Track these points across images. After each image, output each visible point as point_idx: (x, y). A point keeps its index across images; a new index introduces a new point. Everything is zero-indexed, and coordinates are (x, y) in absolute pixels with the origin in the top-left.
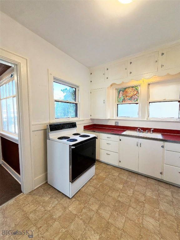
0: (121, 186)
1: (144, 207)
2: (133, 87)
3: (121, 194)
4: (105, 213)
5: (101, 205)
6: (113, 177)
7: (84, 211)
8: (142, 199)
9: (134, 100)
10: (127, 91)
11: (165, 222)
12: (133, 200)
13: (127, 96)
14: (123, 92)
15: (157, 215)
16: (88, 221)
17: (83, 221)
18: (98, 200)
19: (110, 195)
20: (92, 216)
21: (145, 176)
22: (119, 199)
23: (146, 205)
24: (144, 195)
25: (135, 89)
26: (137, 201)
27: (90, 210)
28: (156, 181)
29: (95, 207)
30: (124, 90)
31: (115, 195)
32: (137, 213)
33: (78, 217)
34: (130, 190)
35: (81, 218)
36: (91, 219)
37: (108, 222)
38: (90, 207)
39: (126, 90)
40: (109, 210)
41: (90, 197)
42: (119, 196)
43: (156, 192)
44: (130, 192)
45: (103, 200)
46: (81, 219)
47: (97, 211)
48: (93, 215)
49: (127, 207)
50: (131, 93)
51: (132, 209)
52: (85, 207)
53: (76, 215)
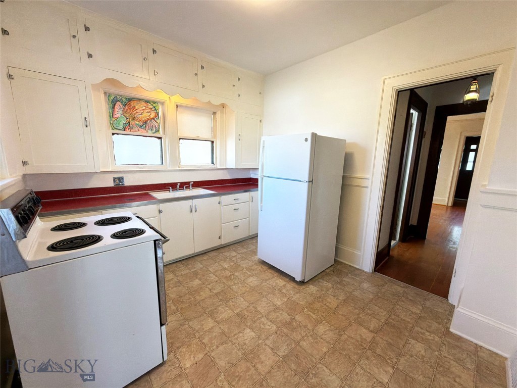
0: (197, 282)
1: (237, 276)
2: (147, 102)
3: (210, 286)
4: (225, 313)
5: (212, 315)
6: (172, 282)
7: (205, 341)
8: (228, 273)
9: (152, 130)
10: (134, 107)
11: (256, 272)
12: (224, 281)
13: (134, 119)
14: (125, 106)
15: (249, 273)
16: (225, 337)
17: (222, 344)
18: (200, 316)
19: (202, 298)
20: (221, 331)
21: (202, 254)
22: (215, 292)
23: (236, 274)
24: (224, 269)
25: (151, 107)
26: (228, 278)
27: (211, 330)
28: (215, 251)
29: (210, 323)
30: (129, 102)
31: (204, 294)
32: (240, 285)
33: (212, 351)
34: (210, 277)
35: (215, 347)
36: (223, 333)
37: (237, 314)
38: (204, 330)
39: (132, 103)
40: (223, 308)
41: (187, 326)
42: (210, 290)
43: (228, 259)
44: (213, 278)
45: (205, 310)
46: (217, 347)
47: (216, 322)
48: (220, 328)
49: (229, 289)
50: (143, 113)
51: (234, 287)
52: (201, 339)
53: (207, 354)
